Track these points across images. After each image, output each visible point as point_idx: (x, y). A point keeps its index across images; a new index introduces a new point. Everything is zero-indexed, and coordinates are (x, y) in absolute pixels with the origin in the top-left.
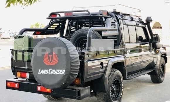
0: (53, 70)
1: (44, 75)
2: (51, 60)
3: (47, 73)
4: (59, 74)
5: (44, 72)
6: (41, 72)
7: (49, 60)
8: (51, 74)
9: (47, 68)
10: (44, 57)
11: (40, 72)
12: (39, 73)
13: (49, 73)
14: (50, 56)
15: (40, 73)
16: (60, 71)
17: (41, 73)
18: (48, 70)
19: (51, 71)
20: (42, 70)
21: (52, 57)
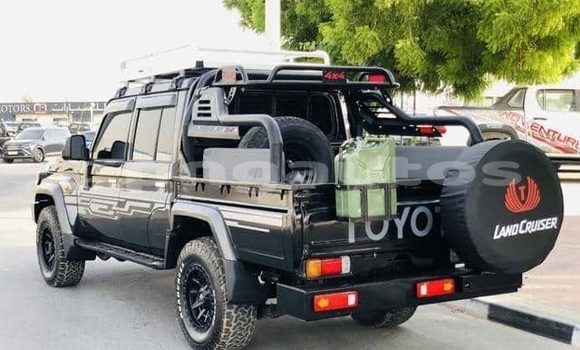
0: (530, 223)
1: (510, 238)
2: (523, 199)
3: (516, 233)
4: (545, 230)
5: (509, 231)
6: (501, 234)
7: (520, 197)
8: (525, 234)
9: (516, 218)
10: (506, 193)
11: (498, 234)
12: (496, 237)
13: (521, 232)
14: (522, 188)
15: (499, 237)
16: (545, 223)
17: (502, 237)
18: (517, 225)
19: (524, 228)
20: (503, 228)
21: (526, 191)
